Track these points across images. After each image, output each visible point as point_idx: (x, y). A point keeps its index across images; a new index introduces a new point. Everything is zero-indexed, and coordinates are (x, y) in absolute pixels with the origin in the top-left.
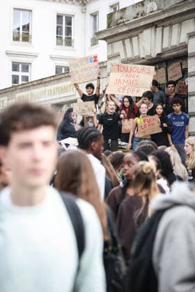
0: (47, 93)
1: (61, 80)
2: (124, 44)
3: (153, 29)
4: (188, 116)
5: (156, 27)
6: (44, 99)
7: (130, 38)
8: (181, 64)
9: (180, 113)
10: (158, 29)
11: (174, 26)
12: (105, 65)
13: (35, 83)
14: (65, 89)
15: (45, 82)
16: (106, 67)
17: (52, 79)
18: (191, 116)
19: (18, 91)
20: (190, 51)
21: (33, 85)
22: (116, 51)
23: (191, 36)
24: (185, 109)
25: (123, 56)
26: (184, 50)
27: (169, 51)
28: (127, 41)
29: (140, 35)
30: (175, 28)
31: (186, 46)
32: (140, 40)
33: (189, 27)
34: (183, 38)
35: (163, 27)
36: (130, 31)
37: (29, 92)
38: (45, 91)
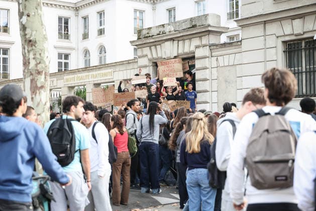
0: (90, 76)
1: (102, 69)
2: (151, 49)
3: (172, 41)
4: (196, 92)
5: (174, 40)
6: (88, 80)
7: (155, 46)
8: (188, 62)
9: (192, 91)
10: (174, 42)
11: (186, 41)
12: (136, 60)
13: (81, 70)
14: (105, 75)
15: (89, 70)
16: (137, 62)
17: (94, 68)
18: (198, 93)
19: (66, 74)
20: (197, 55)
21: (79, 71)
22: (145, 53)
23: (197, 47)
24: (194, 88)
25: (150, 56)
26: (192, 55)
27: (182, 55)
28: (153, 48)
29: (162, 45)
30: (187, 42)
31: (194, 53)
32: (162, 47)
33: (196, 42)
34: (192, 48)
35: (178, 41)
36: (156, 42)
37: (76, 76)
38: (89, 75)
